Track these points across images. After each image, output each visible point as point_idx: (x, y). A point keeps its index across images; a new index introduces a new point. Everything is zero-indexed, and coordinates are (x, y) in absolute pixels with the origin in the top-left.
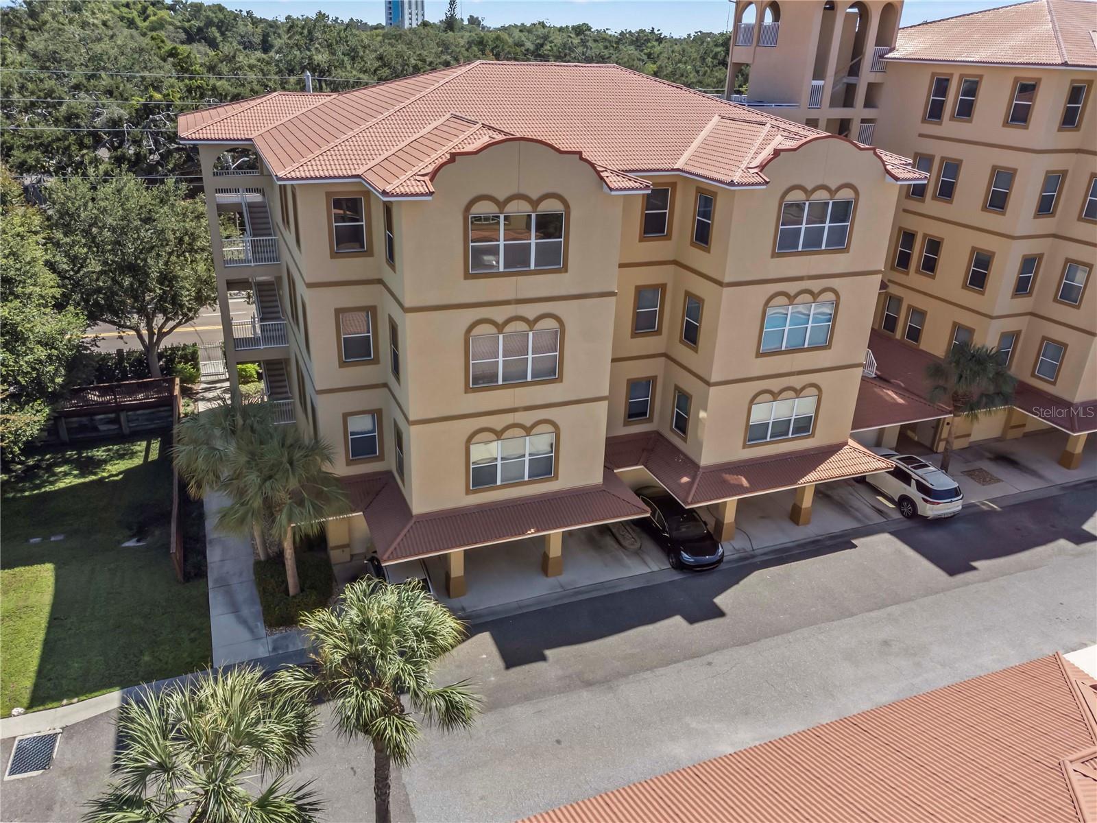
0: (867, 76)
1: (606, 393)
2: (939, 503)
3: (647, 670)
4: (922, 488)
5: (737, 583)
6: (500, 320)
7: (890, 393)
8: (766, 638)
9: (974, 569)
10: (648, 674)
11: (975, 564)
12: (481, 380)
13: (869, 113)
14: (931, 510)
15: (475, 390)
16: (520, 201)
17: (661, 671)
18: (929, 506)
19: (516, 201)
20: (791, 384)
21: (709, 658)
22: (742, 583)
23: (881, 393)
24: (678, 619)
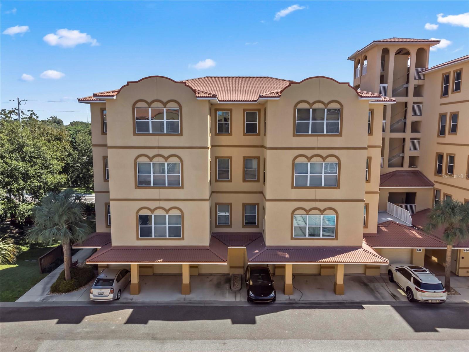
0: (413, 82)
1: (208, 197)
2: (425, 292)
3: (189, 339)
4: (417, 283)
5: (276, 312)
6: (151, 156)
7: (414, 232)
8: (268, 339)
9: (437, 331)
10: (189, 341)
11: (438, 329)
12: (143, 183)
13: (417, 99)
14: (421, 296)
15: (139, 188)
16: (158, 103)
17: (196, 341)
18: (419, 293)
19: (156, 103)
20: (317, 206)
21: (227, 341)
22: (278, 313)
23: (408, 232)
24: (229, 321)
